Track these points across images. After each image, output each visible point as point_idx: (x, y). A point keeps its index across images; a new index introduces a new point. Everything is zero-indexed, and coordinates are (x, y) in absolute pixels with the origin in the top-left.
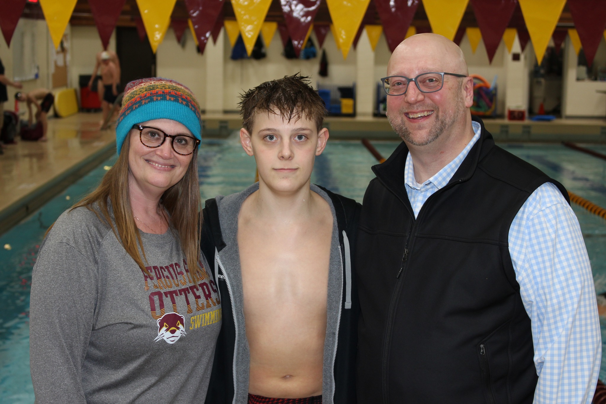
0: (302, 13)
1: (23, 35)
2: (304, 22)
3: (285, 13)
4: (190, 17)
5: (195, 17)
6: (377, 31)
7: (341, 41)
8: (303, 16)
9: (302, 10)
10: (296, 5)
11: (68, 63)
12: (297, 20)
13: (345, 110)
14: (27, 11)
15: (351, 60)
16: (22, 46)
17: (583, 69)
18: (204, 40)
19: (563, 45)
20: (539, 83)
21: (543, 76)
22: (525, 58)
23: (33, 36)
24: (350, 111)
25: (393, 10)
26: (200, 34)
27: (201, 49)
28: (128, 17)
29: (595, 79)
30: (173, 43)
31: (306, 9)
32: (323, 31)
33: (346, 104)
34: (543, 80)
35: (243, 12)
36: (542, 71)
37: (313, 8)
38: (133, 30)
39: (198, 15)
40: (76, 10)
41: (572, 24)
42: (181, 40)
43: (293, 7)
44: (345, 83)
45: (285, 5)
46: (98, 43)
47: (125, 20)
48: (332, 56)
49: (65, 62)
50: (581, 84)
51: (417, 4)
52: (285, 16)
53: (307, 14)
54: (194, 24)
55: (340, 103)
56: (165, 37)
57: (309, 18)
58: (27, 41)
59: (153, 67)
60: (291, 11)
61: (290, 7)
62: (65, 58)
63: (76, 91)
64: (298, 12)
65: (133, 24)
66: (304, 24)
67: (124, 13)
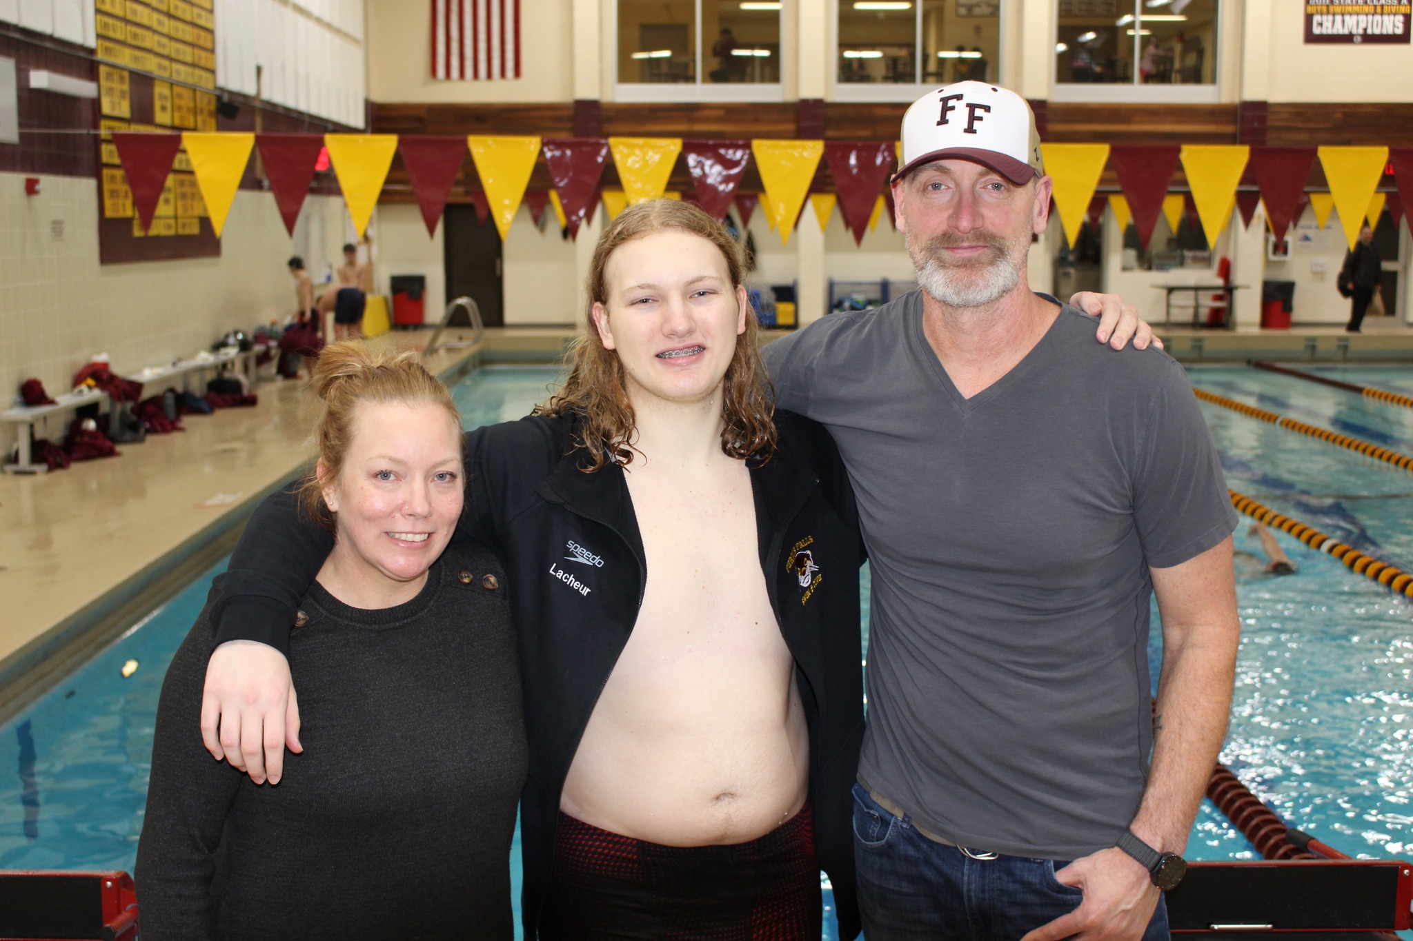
0: (719, 179)
1: (308, 218)
2: (724, 191)
3: (695, 178)
4: (555, 187)
5: (561, 188)
6: (828, 202)
7: (779, 218)
8: (721, 183)
9: (720, 174)
10: (711, 167)
11: (374, 259)
12: (713, 188)
13: (782, 320)
14: (314, 184)
15: (790, 247)
16: (307, 236)
17: (1132, 253)
18: (576, 221)
19: (1101, 220)
20: (1067, 275)
21: (1071, 264)
22: (1047, 238)
23: (323, 220)
24: (790, 321)
25: (855, 171)
26: (569, 211)
27: (570, 232)
28: (460, 190)
29: (1149, 268)
30: (528, 225)
31: (725, 173)
32: (748, 203)
33: (784, 311)
34: (1072, 271)
35: (633, 179)
36: (1071, 258)
37: (735, 171)
38: (469, 207)
39: (566, 185)
40: (388, 181)
41: (1118, 188)
42: (539, 220)
43: (707, 169)
44: (783, 280)
45: (695, 167)
46: (421, 227)
47: (457, 194)
48: (760, 242)
49: (370, 258)
50: (1128, 275)
51: (891, 161)
52: (696, 184)
53: (727, 180)
54: (561, 196)
55: (774, 309)
56: (517, 218)
57: (731, 186)
58: (315, 227)
59: (498, 262)
60: (705, 175)
61: (703, 169)
62: (369, 251)
63: (386, 300)
64: (714, 176)
65: (469, 200)
66: (723, 195)
67: (458, 183)
